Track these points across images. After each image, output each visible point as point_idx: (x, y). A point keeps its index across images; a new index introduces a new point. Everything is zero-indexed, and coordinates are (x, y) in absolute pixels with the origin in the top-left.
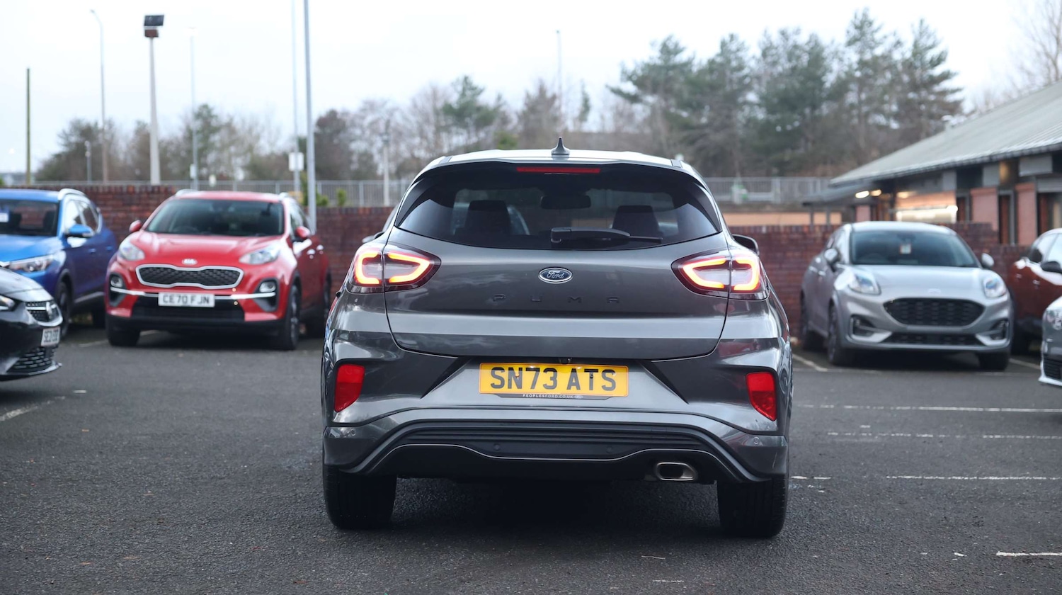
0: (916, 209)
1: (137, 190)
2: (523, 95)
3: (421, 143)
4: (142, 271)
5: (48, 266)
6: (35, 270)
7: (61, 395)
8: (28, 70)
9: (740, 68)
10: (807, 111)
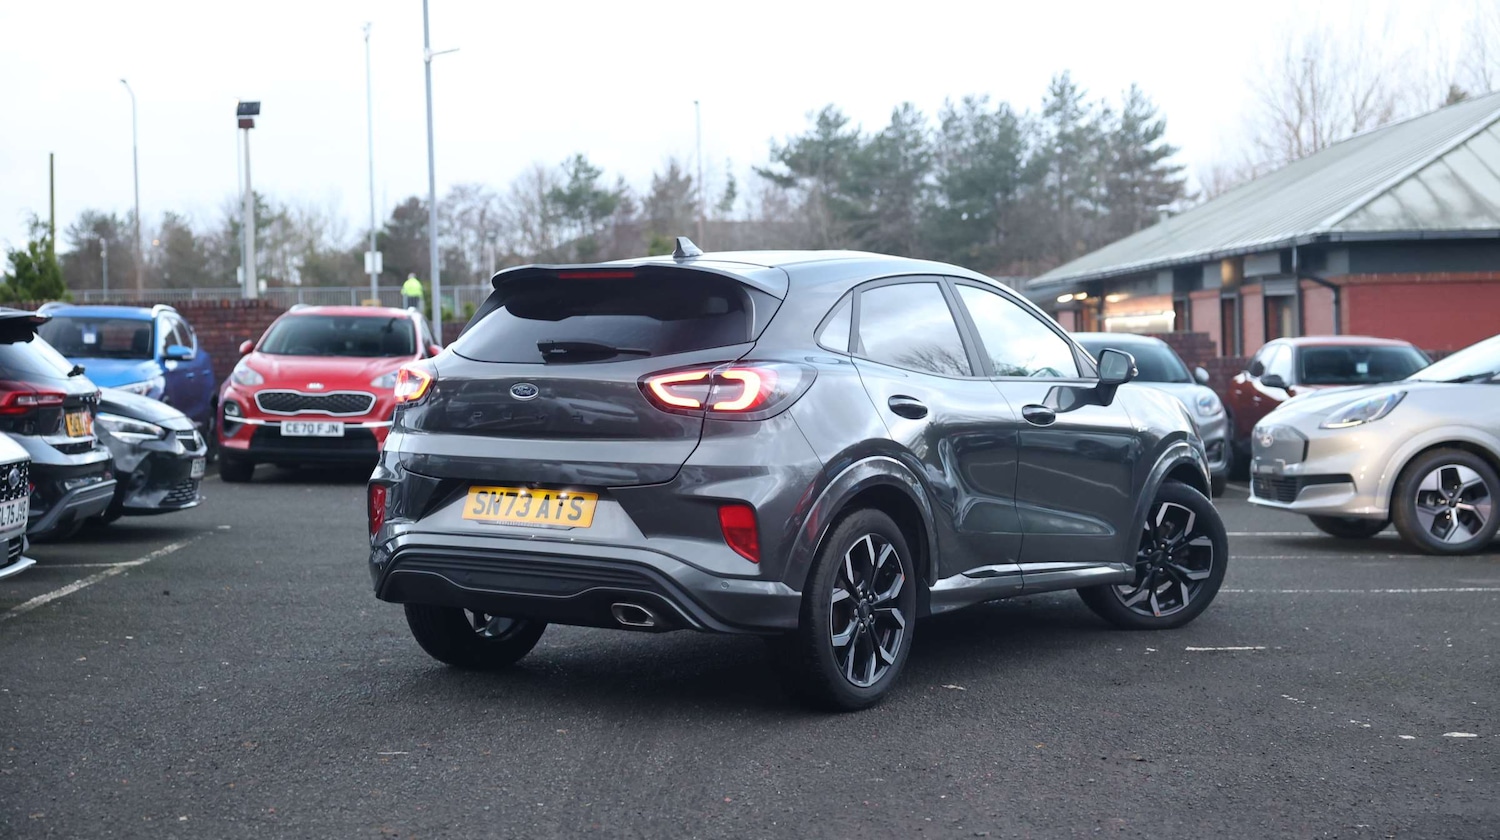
0: (1127, 316)
1: (233, 305)
2: (651, 177)
3: (524, 238)
4: (261, 397)
7: (207, 531)
8: (52, 156)
9: (916, 143)
10: (998, 195)
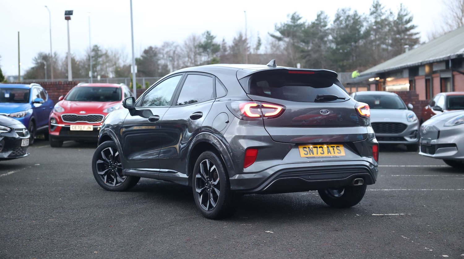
0: (393, 85)
1: (63, 83)
2: (232, 39)
3: (188, 60)
4: (63, 116)
5: (26, 115)
6: (20, 117)
7: (30, 166)
8: (19, 32)
9: (325, 26)
10: (353, 44)
